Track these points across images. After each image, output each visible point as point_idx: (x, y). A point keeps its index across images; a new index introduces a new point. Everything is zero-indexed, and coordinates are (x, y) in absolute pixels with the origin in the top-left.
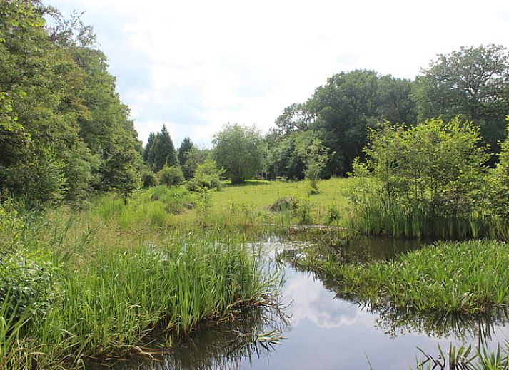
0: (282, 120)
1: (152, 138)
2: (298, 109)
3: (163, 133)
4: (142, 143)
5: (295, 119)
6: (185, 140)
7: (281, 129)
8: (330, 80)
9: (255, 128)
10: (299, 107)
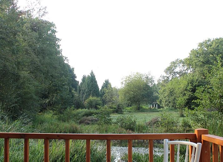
0: (170, 70)
1: (84, 79)
2: (180, 63)
3: (91, 75)
4: (79, 82)
5: (177, 70)
6: (106, 81)
7: (168, 76)
8: (201, 45)
9: (150, 74)
10: (181, 61)
